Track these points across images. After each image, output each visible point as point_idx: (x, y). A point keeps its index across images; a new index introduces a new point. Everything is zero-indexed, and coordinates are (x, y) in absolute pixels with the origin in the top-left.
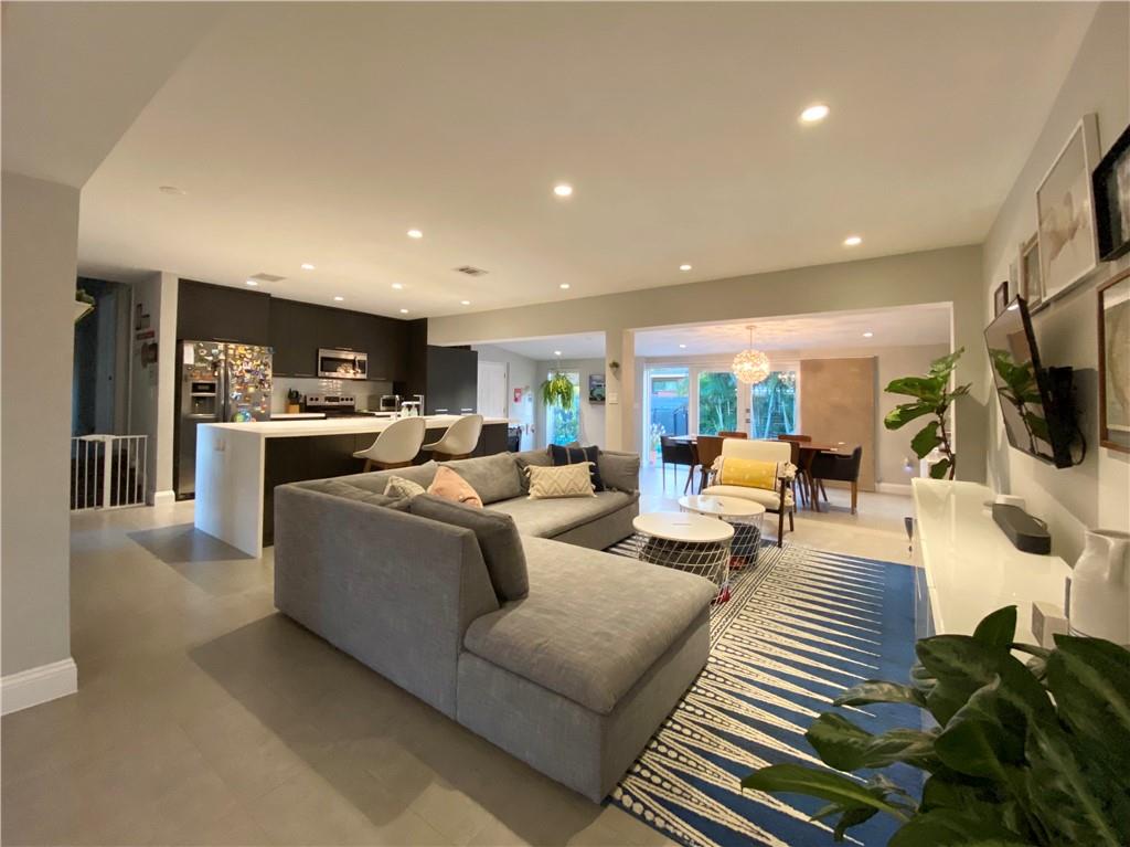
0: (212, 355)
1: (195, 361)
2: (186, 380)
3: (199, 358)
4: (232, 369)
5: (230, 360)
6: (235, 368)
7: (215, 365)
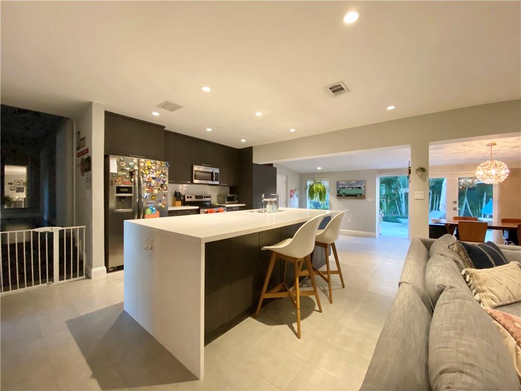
0: (130, 166)
1: (118, 171)
2: (112, 184)
3: (121, 169)
4: (143, 177)
5: (141, 170)
6: (145, 176)
7: (132, 174)
